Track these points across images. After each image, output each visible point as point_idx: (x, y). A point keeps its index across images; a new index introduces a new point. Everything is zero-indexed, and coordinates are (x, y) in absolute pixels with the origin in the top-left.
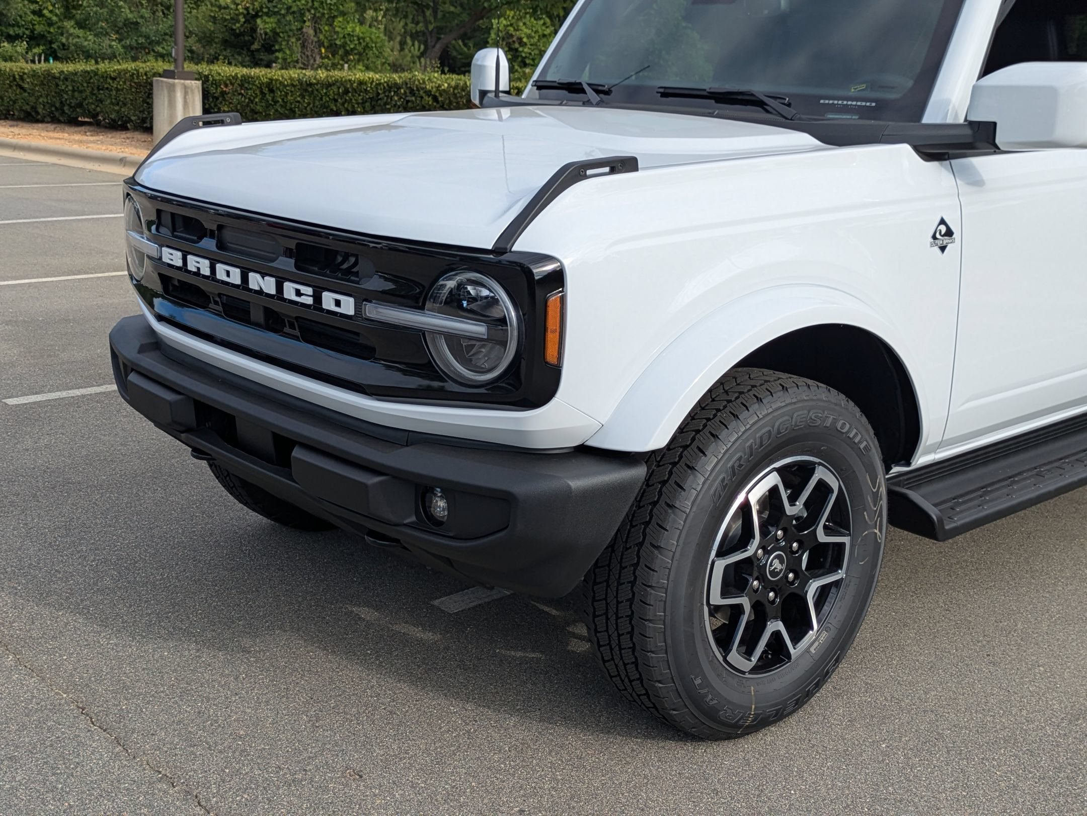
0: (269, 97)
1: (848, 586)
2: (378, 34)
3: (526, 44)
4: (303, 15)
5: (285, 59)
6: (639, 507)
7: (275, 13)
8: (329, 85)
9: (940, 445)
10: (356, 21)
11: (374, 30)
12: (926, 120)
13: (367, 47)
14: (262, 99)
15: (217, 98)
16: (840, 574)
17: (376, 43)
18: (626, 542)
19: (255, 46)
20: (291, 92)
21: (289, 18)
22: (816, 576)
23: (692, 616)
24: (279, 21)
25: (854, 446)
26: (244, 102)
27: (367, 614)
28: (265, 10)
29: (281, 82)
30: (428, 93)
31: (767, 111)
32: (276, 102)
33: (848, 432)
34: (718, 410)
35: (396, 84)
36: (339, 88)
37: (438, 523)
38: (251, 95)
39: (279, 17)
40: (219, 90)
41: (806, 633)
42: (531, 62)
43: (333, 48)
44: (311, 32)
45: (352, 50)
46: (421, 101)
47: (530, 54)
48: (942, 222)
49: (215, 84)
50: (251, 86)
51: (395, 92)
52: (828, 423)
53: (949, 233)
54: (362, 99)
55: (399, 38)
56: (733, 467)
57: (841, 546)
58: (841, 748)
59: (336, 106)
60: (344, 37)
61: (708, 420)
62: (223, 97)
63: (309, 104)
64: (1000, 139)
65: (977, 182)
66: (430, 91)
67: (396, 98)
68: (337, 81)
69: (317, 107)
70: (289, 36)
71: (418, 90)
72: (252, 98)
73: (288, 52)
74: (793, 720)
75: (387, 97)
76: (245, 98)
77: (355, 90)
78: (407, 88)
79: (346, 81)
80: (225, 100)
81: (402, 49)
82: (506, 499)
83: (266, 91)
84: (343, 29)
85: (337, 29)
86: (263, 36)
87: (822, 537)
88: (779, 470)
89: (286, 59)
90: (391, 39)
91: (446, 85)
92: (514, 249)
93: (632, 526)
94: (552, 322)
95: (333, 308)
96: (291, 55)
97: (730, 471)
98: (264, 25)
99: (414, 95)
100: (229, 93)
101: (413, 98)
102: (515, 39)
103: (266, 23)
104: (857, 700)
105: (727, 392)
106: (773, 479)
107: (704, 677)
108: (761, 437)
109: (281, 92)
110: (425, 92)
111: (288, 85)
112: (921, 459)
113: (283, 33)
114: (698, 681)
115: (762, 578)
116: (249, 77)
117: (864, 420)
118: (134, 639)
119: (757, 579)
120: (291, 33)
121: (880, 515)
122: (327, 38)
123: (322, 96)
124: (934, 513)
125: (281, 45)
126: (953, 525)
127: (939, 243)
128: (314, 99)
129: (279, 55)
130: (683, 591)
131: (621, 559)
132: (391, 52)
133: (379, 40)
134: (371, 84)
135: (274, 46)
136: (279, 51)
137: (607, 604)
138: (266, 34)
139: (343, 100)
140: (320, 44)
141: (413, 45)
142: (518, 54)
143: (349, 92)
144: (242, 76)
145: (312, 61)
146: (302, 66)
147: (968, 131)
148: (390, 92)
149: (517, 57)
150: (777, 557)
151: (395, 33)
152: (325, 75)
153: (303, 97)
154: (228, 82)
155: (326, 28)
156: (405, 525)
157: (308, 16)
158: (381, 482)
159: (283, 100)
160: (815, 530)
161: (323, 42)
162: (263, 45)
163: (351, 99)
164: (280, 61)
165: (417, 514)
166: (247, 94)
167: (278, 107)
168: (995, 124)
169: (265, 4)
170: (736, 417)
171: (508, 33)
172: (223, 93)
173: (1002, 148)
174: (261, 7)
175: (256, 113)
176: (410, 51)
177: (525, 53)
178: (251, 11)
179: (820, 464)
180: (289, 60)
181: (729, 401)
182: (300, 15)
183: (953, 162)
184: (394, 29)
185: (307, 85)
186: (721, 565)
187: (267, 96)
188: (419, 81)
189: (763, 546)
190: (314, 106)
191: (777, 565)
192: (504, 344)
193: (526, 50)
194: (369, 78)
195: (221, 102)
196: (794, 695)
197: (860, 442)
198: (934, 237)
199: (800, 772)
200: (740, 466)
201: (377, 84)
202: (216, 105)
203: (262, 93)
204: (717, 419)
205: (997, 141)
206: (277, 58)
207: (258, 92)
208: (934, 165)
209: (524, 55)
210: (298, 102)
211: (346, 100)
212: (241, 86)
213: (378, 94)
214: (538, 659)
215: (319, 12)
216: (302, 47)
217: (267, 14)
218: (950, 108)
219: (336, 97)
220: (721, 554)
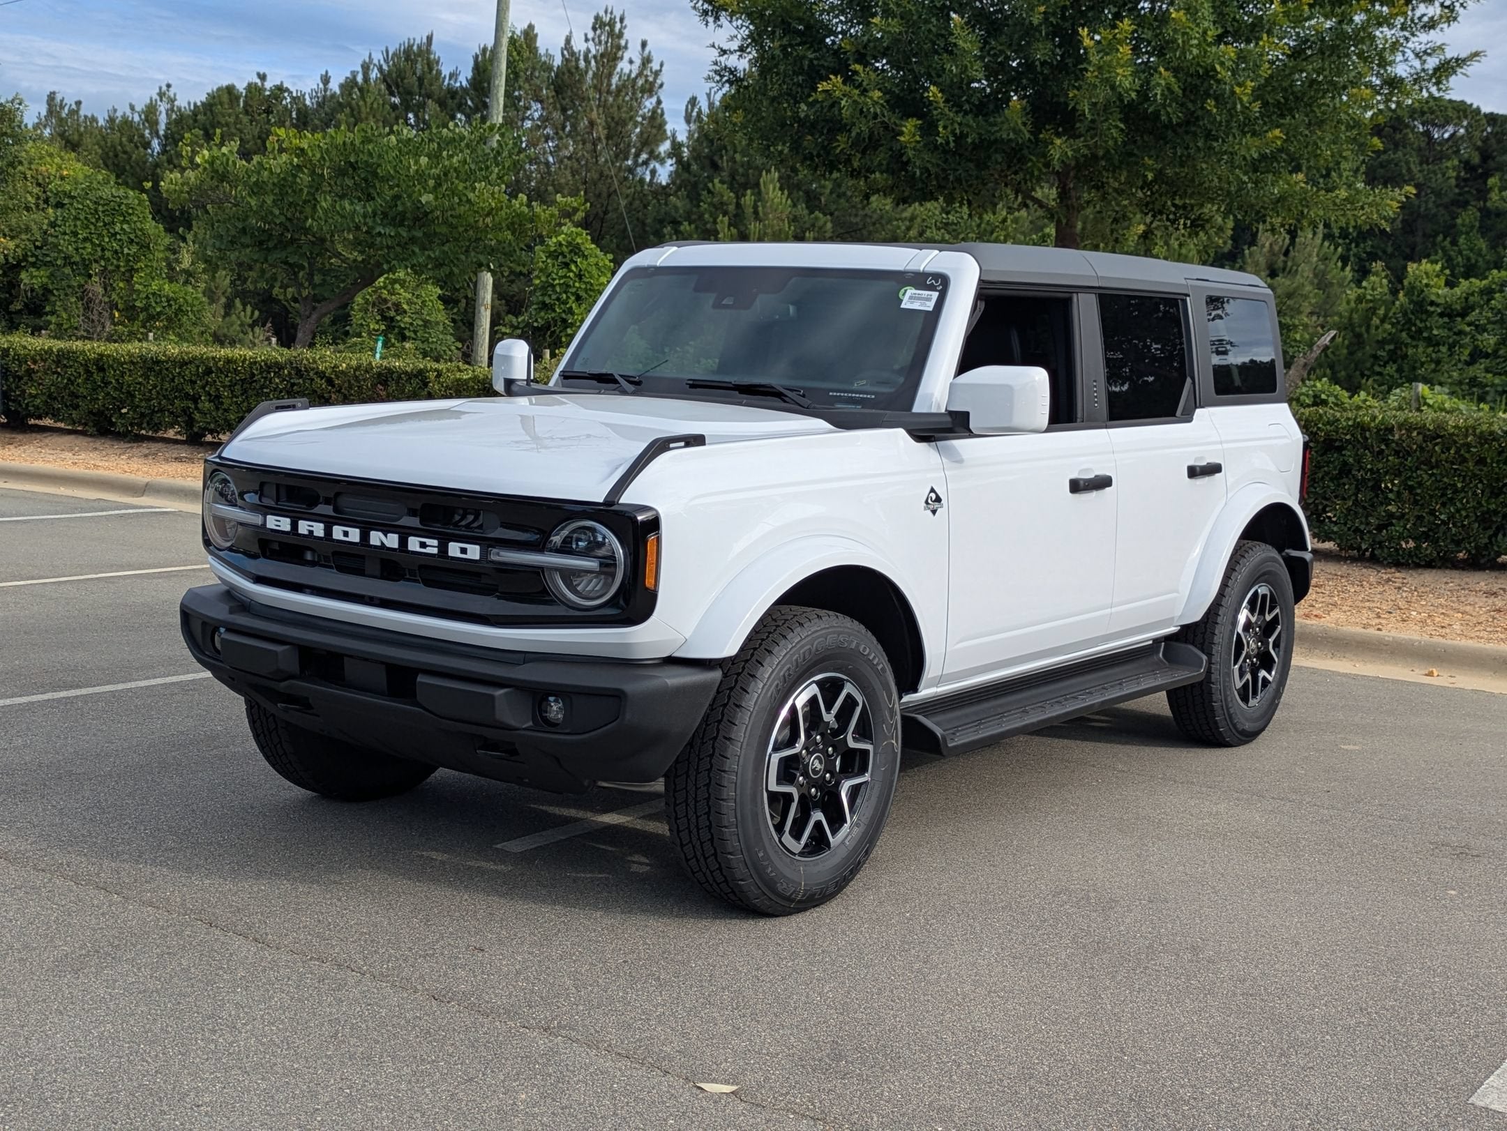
0: (97, 377)
1: (872, 789)
2: (194, 293)
3: (405, 312)
4: (87, 267)
5: (59, 325)
6: (712, 710)
7: (46, 264)
8: (183, 364)
9: (939, 681)
10: (164, 276)
11: (190, 289)
12: (915, 409)
13: (180, 309)
14: (87, 379)
15: (20, 378)
16: (866, 777)
17: (192, 306)
18: (703, 738)
19: (17, 306)
20: (130, 370)
21: (67, 270)
22: (848, 778)
23: (756, 798)
24: (52, 275)
25: (873, 667)
26: (62, 383)
27: (438, 856)
28: (32, 260)
29: (114, 359)
30: (321, 375)
31: (785, 401)
32: (107, 384)
33: (868, 654)
34: (770, 633)
35: (277, 363)
36: (198, 367)
37: (554, 725)
38: (72, 374)
39: (52, 269)
40: (24, 367)
41: (841, 826)
42: (413, 335)
43: (130, 312)
44: (101, 290)
45: (159, 314)
46: (311, 384)
47: (411, 324)
48: (932, 490)
49: (18, 360)
50: (71, 363)
51: (275, 373)
52: (853, 646)
53: (938, 500)
54: (231, 381)
55: (223, 300)
56: (784, 676)
57: (866, 752)
58: (874, 917)
59: (193, 389)
60: (147, 297)
61: (763, 640)
62: (30, 375)
63: (155, 387)
64: (973, 425)
65: (958, 460)
66: (324, 373)
67: (277, 380)
68: (195, 358)
69: (166, 390)
70: (66, 295)
71: (307, 371)
72: (73, 378)
73: (65, 316)
74: (834, 903)
75: (265, 378)
76: (63, 379)
77: (220, 370)
78: (292, 368)
79: (208, 358)
80: (31, 380)
81: (227, 314)
82: (618, 696)
83: (93, 369)
84: (145, 286)
85: (137, 286)
86: (29, 294)
87: (852, 744)
88: (819, 683)
89: (62, 325)
90: (212, 300)
91: (344, 365)
92: (621, 501)
93: (707, 725)
94: (651, 558)
95: (459, 555)
96: (69, 320)
97: (782, 679)
98: (29, 279)
99: (301, 377)
100: (38, 371)
101: (301, 381)
102: (389, 305)
103: (32, 277)
104: (884, 891)
105: (775, 620)
106: (814, 690)
107: (765, 852)
108: (804, 653)
109: (115, 371)
110: (316, 373)
111: (125, 363)
112: (926, 691)
113: (57, 290)
114: (761, 854)
115: (805, 774)
116: (68, 352)
117: (880, 647)
118: (226, 880)
119: (802, 775)
120: (69, 291)
121: (896, 728)
122: (121, 298)
123: (174, 377)
124: (938, 731)
125: (54, 305)
126: (954, 744)
127: (931, 507)
128: (163, 380)
129: (53, 319)
130: (750, 775)
131: (699, 751)
132: (212, 317)
133: (196, 303)
134: (243, 362)
135: (44, 308)
136: (53, 313)
137: (687, 792)
138: (32, 290)
139: (204, 382)
140: (113, 306)
141: (244, 310)
142: (394, 324)
143: (212, 372)
144: (58, 351)
145: (99, 329)
146: (85, 334)
147: (949, 419)
148: (269, 373)
149: (394, 327)
150: (817, 758)
151: (219, 292)
152: (177, 351)
153: (147, 378)
154: (38, 358)
155: (121, 285)
156: (525, 729)
157: (96, 268)
158: (506, 694)
159: (117, 380)
160: (846, 737)
161: (117, 304)
162: (26, 305)
163: (215, 381)
164: (52, 327)
165: (534, 719)
166: (66, 373)
167: (109, 389)
168: (968, 413)
169: (31, 251)
170: (785, 637)
171: (380, 297)
172: (30, 372)
173: (975, 432)
174: (25, 256)
175: (77, 397)
176: (239, 318)
177: (405, 323)
178: (11, 260)
179: (848, 681)
180: (65, 326)
181: (778, 626)
182: (84, 268)
183: (939, 443)
184: (216, 288)
185: (154, 363)
186: (775, 758)
187: (95, 376)
188: (307, 360)
189: (806, 747)
190: (161, 389)
191: (817, 765)
192: (613, 575)
193: (407, 319)
194: (241, 356)
195: (27, 383)
196: (835, 878)
197: (878, 664)
198: (927, 502)
199: (843, 932)
200: (789, 675)
201: (251, 363)
202: (17, 387)
203: (88, 371)
204: (770, 639)
205: (971, 426)
206: (50, 323)
207: (81, 370)
208: (923, 445)
209: (403, 325)
210: (140, 383)
211: (207, 381)
212: (58, 363)
213: (253, 375)
214: (607, 879)
215: (112, 264)
216: (84, 309)
217: (33, 265)
218: (934, 400)
219: (193, 378)
220: (776, 749)
